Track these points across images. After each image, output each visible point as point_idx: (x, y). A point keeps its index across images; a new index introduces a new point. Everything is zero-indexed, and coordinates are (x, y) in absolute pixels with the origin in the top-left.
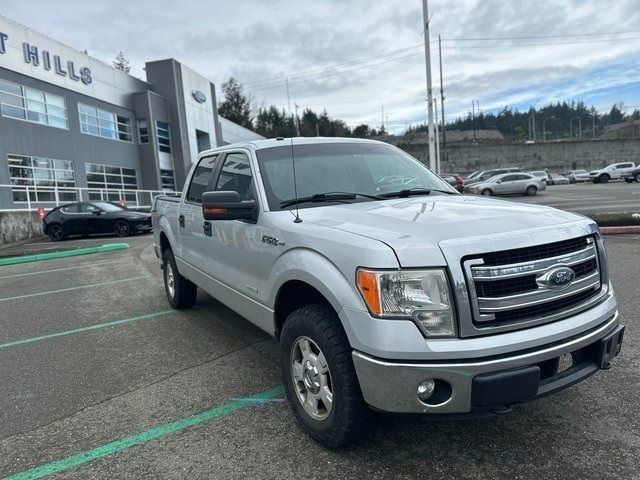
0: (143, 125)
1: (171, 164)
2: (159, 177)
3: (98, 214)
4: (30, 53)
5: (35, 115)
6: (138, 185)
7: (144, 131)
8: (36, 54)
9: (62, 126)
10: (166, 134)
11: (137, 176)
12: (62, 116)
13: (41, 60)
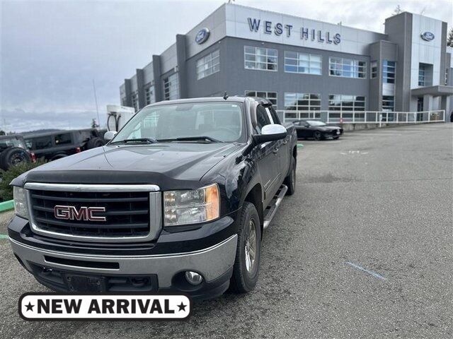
0: (375, 65)
1: (393, 92)
2: (381, 101)
3: (308, 127)
4: (303, 33)
5: (302, 69)
6: (365, 107)
7: (374, 69)
8: (307, 33)
9: (318, 73)
10: (393, 69)
11: (365, 101)
12: (319, 67)
13: (310, 36)
